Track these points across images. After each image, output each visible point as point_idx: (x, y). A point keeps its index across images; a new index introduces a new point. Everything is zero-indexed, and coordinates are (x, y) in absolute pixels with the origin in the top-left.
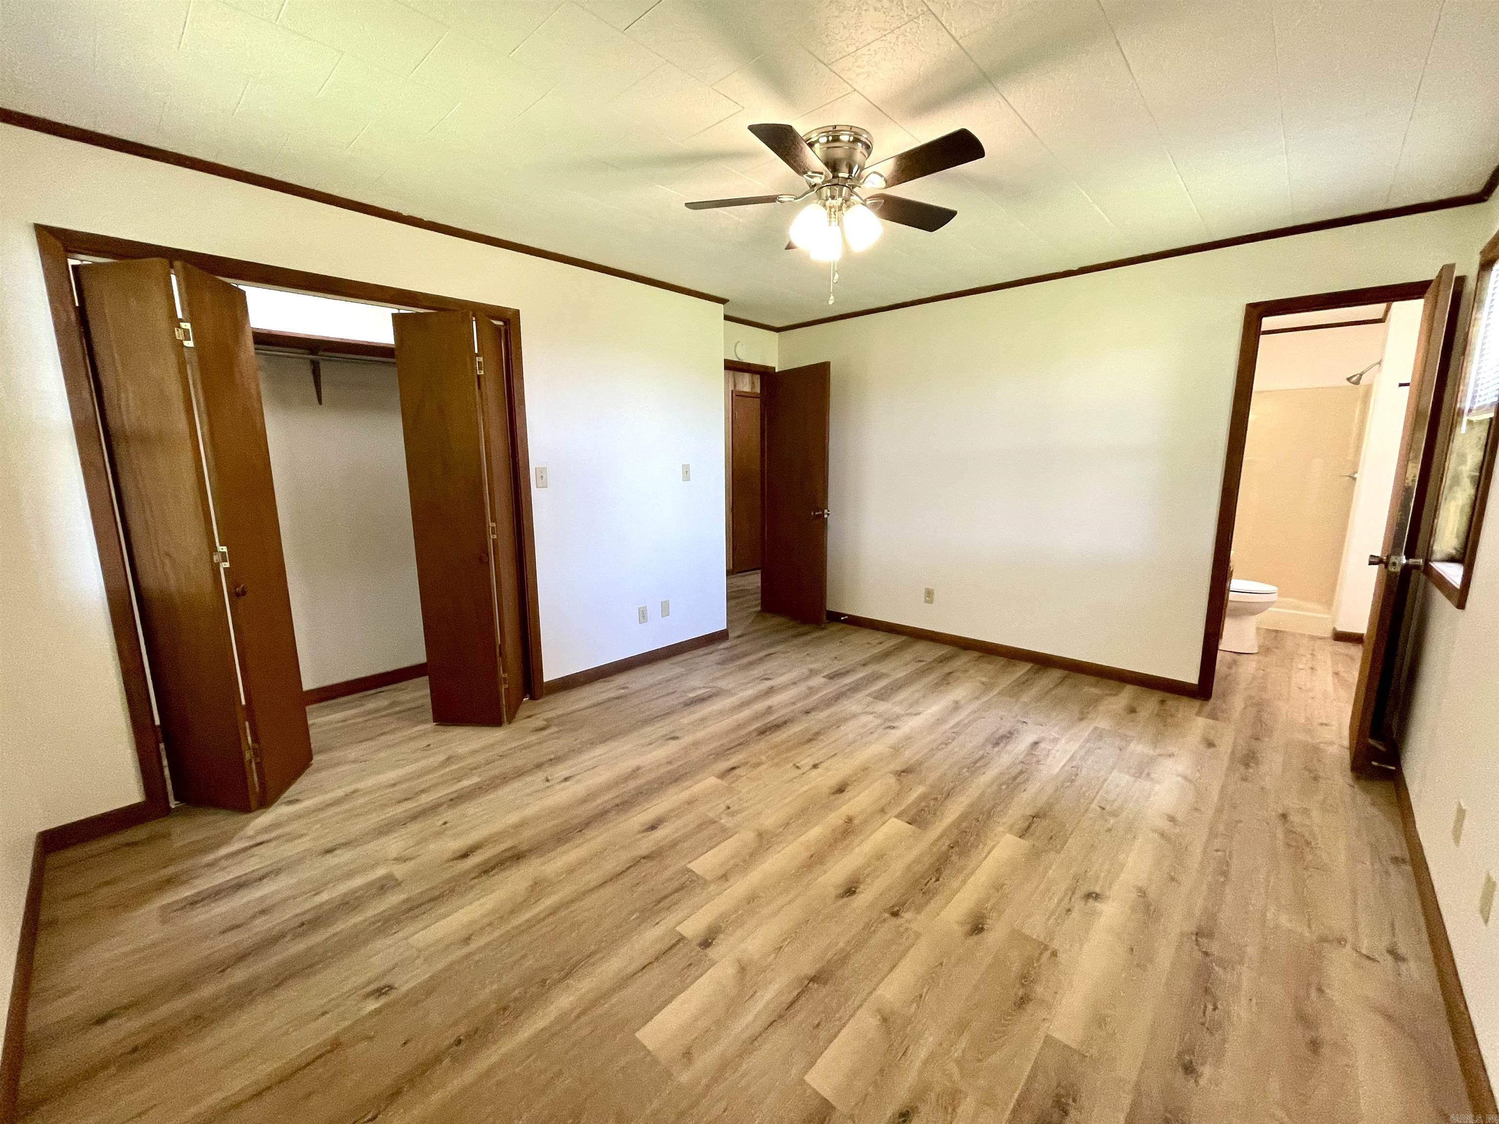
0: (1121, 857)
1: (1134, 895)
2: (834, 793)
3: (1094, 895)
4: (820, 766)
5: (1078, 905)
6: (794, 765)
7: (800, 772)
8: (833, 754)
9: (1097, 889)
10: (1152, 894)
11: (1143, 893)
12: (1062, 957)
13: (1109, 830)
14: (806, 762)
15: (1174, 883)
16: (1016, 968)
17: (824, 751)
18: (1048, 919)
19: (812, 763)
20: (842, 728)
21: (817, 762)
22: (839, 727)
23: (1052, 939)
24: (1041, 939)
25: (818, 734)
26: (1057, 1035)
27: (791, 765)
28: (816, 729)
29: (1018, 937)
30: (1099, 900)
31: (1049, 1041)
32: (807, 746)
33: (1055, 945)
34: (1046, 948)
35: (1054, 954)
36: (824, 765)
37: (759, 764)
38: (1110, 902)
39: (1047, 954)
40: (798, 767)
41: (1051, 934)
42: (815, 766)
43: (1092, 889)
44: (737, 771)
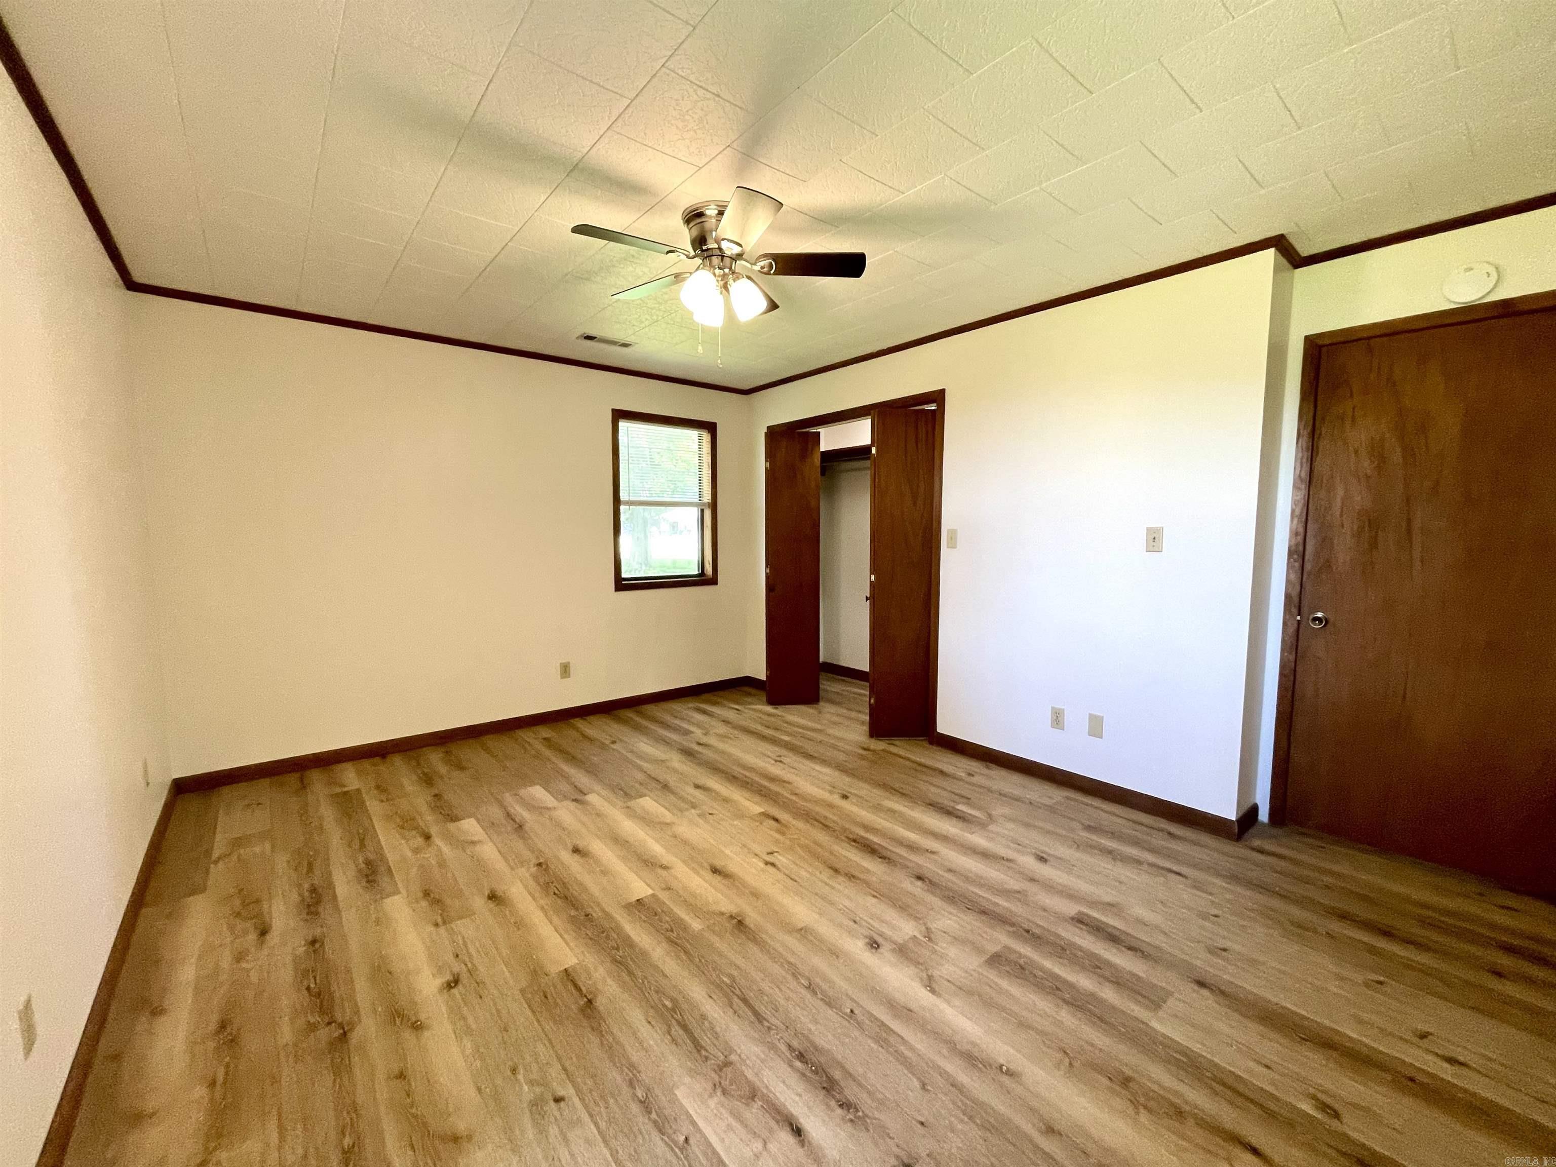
0: (468, 1044)
1: (423, 1017)
3: (453, 985)
5: (457, 967)
9: (455, 991)
10: (408, 1035)
11: (417, 1027)
12: (431, 928)
13: (514, 1071)
15: (397, 1072)
16: (448, 901)
18: (463, 938)
23: (447, 930)
24: (453, 925)
26: (396, 897)
29: (467, 913)
30: (445, 985)
31: (397, 892)
33: (442, 930)
34: (444, 923)
35: (436, 925)
38: (436, 990)
39: (439, 920)
41: (451, 932)
43: (460, 986)
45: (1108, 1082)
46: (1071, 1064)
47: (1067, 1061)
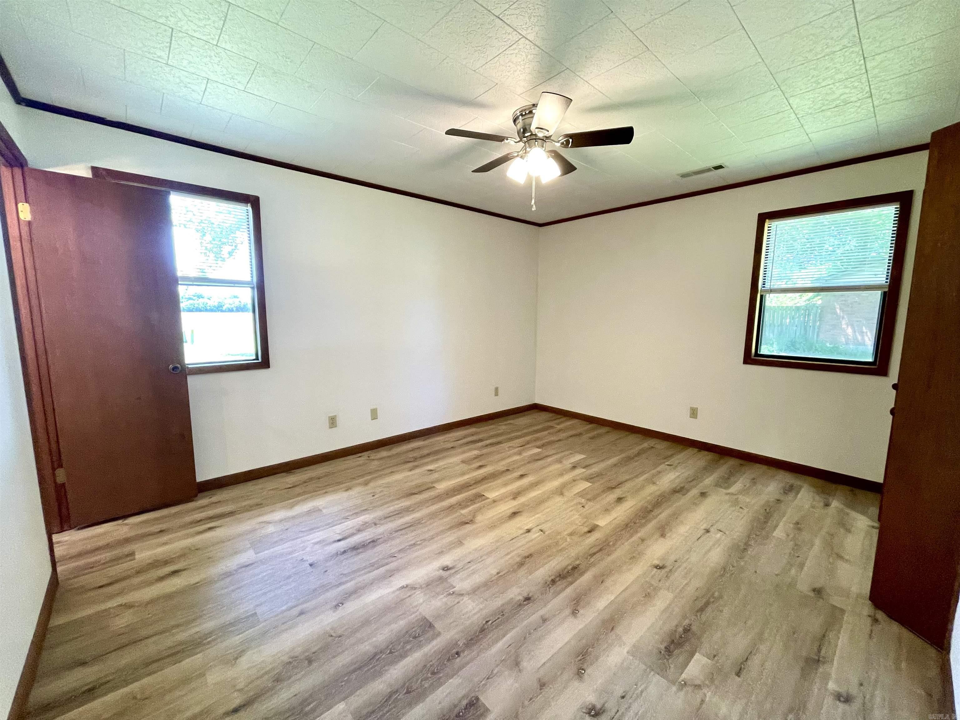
2: (519, 512)
4: (525, 531)
6: (544, 533)
7: (539, 527)
8: (513, 541)
14: (535, 535)
17: (520, 544)
19: (530, 534)
20: (494, 572)
21: (527, 534)
22: (498, 573)
25: (521, 564)
27: (546, 533)
28: (522, 572)
32: (532, 550)
36: (521, 532)
37: (571, 534)
40: (542, 531)
42: (528, 531)
44: (586, 529)
45: (314, 650)
46: (332, 636)
47: (334, 635)
